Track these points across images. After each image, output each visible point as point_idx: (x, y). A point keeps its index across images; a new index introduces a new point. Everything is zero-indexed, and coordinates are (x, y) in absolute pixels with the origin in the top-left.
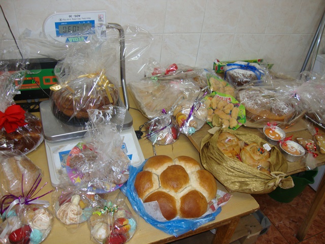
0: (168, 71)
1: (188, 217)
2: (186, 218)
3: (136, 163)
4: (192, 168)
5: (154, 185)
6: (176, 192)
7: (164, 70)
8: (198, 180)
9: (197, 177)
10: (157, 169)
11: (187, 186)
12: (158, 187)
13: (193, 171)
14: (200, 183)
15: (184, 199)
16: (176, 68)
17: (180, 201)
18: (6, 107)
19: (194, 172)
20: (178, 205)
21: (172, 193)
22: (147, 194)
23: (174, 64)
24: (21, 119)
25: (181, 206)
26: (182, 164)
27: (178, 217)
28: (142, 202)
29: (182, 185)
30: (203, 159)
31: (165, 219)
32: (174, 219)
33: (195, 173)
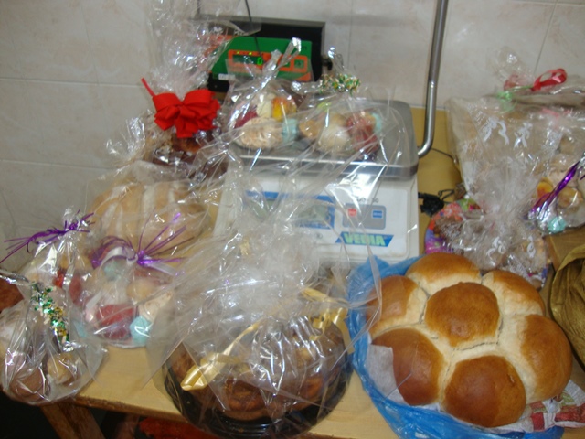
0: (539, 85)
1: (459, 416)
2: (455, 416)
3: (395, 255)
4: (519, 306)
5: (408, 312)
6: (453, 344)
7: (530, 79)
8: (521, 337)
9: (522, 329)
10: (431, 281)
11: (486, 341)
12: (417, 320)
13: (519, 312)
14: (523, 346)
15: (465, 368)
16: (563, 78)
17: (453, 370)
18: (189, 89)
19: (521, 315)
20: (445, 377)
21: (442, 345)
22: (386, 327)
23: (562, 70)
24: (206, 117)
25: (452, 383)
26: (497, 288)
27: (437, 406)
28: (370, 341)
29: (474, 333)
30: (557, 293)
31: (402, 398)
32: (425, 407)
33: (523, 318)
